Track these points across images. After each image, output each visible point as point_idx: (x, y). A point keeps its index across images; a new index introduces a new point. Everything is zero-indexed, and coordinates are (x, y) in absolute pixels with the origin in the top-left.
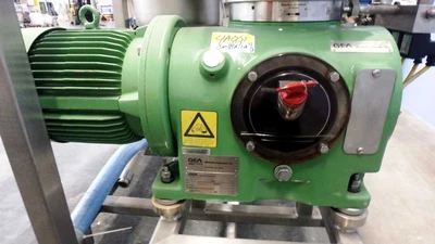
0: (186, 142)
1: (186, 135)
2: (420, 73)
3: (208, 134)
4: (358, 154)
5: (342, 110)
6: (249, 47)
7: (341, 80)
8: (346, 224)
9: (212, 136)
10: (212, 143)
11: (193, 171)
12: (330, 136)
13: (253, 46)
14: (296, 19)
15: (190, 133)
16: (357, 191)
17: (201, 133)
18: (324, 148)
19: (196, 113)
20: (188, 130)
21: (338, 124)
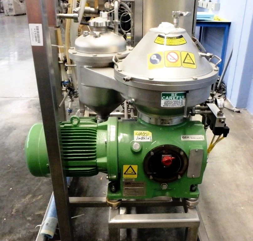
0: (125, 176)
1: (125, 174)
2: (221, 139)
3: (134, 173)
4: (192, 178)
5: (185, 163)
6: (150, 138)
7: (185, 153)
8: (191, 205)
9: (135, 174)
10: (136, 176)
11: (127, 188)
12: (181, 172)
13: (151, 138)
14: (168, 125)
15: (127, 173)
16: (194, 191)
17: (131, 173)
18: (179, 177)
19: (129, 166)
20: (126, 172)
21: (184, 168)
